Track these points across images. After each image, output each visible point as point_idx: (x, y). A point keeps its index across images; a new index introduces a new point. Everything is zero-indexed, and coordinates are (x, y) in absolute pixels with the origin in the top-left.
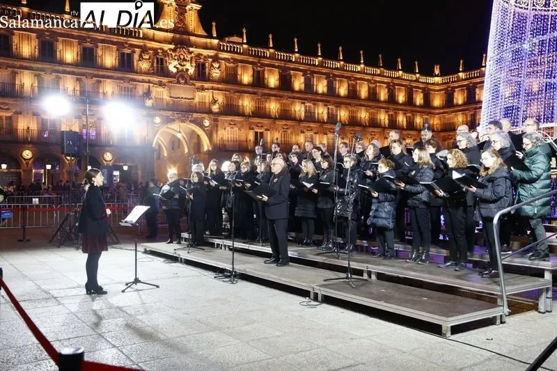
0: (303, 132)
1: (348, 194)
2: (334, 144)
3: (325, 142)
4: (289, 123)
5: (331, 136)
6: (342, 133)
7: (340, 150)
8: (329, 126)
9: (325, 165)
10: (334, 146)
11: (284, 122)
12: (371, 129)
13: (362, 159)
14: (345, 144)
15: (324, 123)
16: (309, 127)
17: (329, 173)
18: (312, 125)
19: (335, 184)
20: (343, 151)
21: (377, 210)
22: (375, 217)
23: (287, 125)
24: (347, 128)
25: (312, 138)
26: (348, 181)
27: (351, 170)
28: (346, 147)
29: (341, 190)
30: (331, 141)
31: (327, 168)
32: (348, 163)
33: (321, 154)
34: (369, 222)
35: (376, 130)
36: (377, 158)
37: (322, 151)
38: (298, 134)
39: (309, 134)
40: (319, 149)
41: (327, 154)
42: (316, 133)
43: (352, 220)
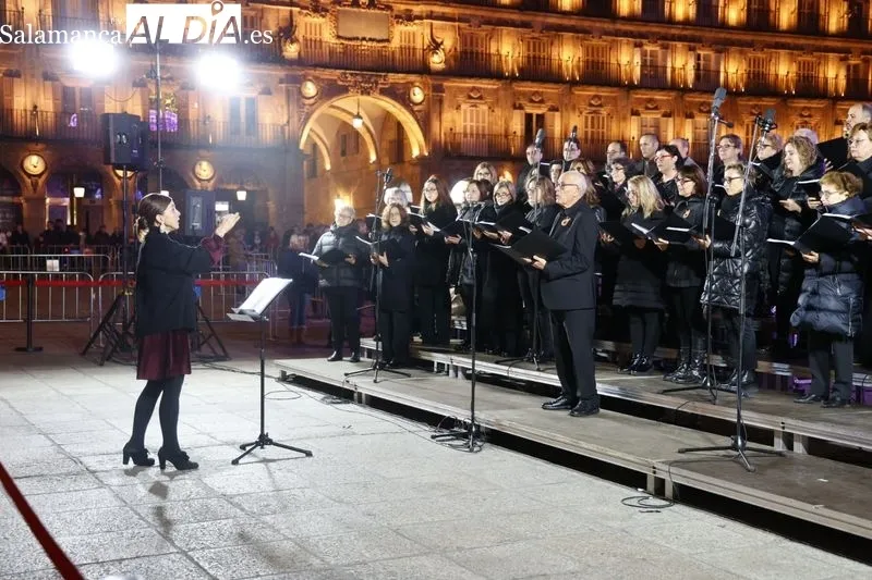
0: (635, 113)
1: (738, 255)
2: (709, 137)
3: (688, 134)
4: (604, 92)
5: (701, 120)
6: (729, 115)
7: (721, 153)
8: (698, 98)
9: (687, 188)
10: (708, 145)
11: (591, 91)
12: (802, 103)
13: (776, 174)
14: (734, 138)
15: (686, 90)
16: (650, 100)
17: (696, 206)
18: (659, 96)
19: (708, 231)
20: (729, 155)
21: (815, 293)
22: (809, 308)
23: (599, 97)
24: (742, 102)
25: (657, 126)
26: (738, 224)
27: (747, 199)
28: (737, 146)
29: (717, 245)
30: (703, 132)
31: (692, 195)
32: (735, 184)
33: (677, 164)
34: (794, 320)
35: (815, 104)
36: (815, 169)
37: (680, 157)
38: (625, 119)
39: (649, 117)
40: (673, 151)
41: (689, 162)
42: (666, 115)
43: (748, 315)
